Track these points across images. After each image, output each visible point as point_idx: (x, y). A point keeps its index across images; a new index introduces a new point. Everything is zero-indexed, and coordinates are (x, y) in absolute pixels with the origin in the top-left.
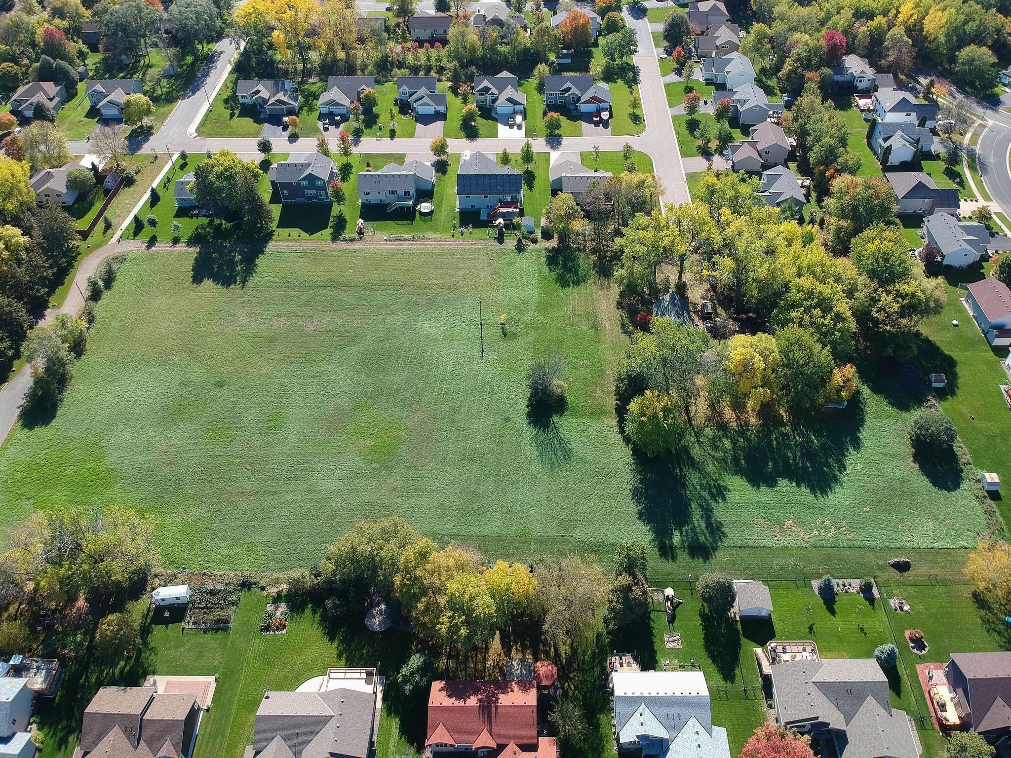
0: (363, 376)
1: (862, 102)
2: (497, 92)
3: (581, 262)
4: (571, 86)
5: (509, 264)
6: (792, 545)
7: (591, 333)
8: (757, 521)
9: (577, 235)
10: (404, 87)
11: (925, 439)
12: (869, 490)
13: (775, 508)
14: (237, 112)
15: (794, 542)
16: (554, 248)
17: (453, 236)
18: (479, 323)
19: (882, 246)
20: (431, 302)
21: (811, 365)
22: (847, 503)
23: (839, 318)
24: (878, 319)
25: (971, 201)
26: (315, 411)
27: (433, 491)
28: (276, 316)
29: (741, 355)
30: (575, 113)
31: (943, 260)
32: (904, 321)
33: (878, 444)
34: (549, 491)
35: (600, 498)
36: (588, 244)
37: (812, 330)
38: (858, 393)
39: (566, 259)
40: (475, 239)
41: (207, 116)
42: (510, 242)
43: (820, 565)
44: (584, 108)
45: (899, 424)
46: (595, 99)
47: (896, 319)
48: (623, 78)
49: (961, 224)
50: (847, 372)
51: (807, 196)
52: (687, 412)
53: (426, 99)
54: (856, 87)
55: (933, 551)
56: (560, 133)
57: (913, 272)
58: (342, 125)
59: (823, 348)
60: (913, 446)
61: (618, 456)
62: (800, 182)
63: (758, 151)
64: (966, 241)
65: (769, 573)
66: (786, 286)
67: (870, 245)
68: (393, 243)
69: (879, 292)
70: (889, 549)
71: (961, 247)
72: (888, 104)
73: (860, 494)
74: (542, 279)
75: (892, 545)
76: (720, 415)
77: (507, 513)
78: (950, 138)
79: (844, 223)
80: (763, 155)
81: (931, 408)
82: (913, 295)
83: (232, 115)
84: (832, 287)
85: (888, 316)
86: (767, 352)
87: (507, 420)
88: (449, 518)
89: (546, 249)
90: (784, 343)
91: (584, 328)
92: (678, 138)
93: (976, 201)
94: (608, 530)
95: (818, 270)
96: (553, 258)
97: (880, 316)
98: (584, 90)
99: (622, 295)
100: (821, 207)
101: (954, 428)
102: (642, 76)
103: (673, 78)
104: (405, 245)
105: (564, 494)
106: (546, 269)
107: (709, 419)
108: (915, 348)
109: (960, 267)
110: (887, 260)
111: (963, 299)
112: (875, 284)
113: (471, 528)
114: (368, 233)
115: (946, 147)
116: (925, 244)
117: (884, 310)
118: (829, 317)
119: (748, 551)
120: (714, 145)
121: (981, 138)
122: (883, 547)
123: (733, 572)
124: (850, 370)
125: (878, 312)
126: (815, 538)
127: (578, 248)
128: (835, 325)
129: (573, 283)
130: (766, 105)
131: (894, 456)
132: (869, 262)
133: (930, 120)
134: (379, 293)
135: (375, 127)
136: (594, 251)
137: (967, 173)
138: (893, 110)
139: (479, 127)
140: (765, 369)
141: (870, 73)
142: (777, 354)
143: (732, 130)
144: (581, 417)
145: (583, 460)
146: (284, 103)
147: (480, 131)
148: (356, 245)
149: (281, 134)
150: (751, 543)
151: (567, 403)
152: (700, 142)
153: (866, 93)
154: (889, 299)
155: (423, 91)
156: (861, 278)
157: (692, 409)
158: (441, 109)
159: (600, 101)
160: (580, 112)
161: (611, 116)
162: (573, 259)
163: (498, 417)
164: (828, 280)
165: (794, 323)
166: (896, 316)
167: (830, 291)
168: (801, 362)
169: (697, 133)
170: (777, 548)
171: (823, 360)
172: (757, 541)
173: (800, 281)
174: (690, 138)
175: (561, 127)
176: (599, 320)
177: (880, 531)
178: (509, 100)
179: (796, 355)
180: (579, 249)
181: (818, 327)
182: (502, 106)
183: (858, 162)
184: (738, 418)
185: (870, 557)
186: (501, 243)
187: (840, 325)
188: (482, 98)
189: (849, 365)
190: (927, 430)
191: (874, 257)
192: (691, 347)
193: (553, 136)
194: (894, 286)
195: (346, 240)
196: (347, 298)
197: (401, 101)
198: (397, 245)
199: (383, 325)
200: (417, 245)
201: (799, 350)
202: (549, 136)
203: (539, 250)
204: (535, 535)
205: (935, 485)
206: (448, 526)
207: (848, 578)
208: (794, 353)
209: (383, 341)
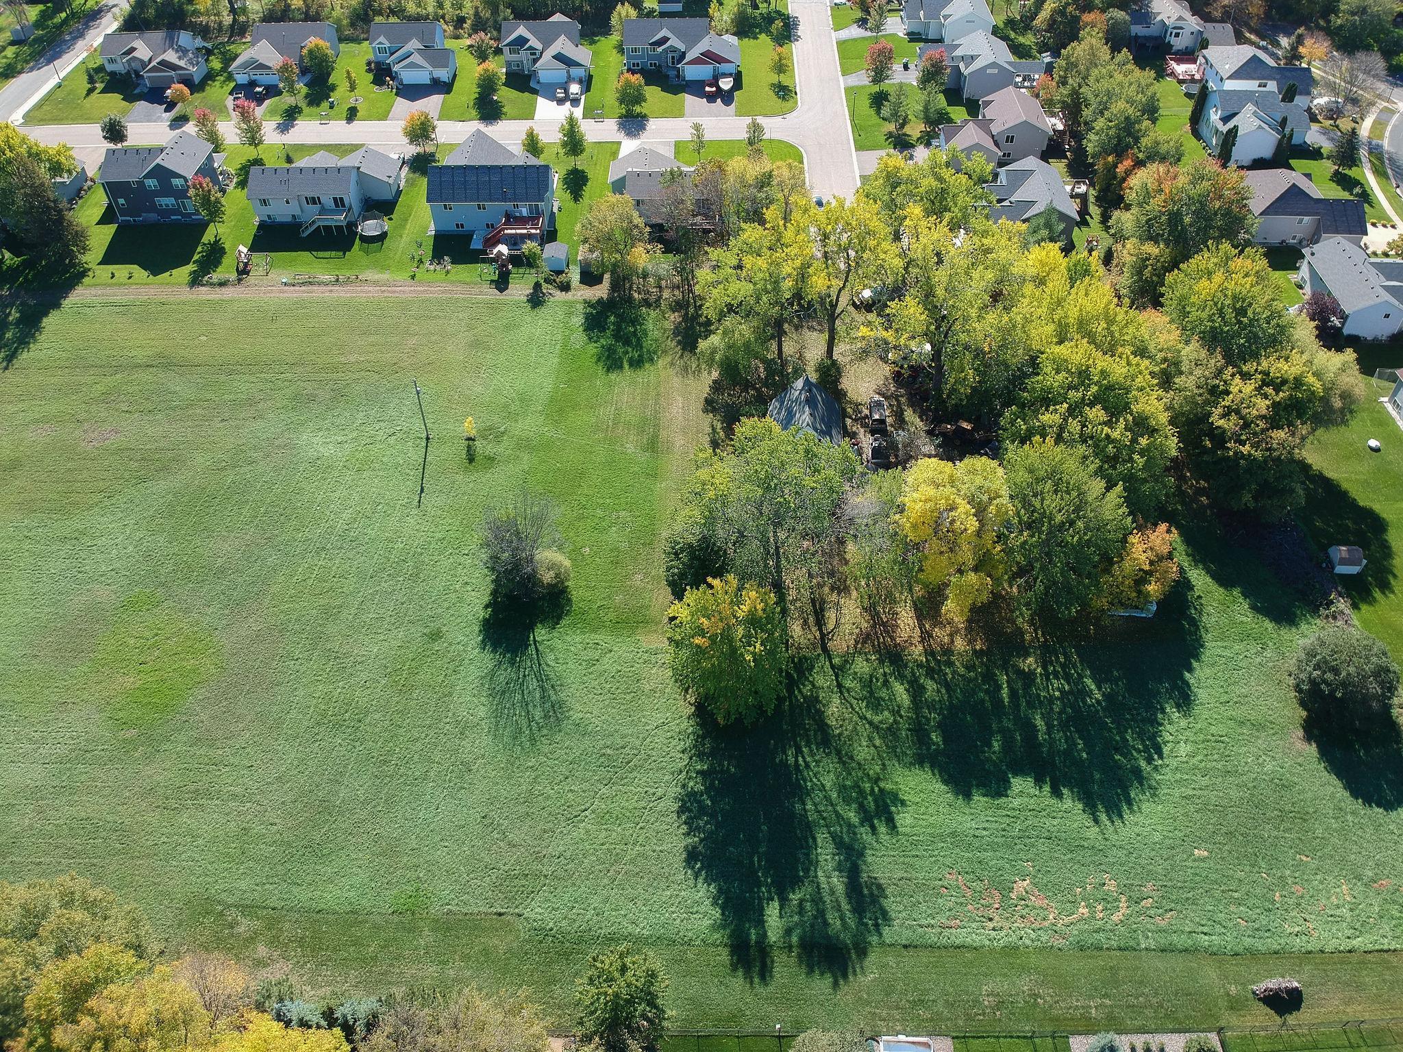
0: (161, 540)
1: (1181, 69)
2: (539, 46)
3: (650, 325)
4: (669, 35)
5: (508, 327)
6: (1028, 942)
7: (644, 457)
8: (950, 879)
9: (645, 276)
10: (382, 39)
11: (1332, 692)
12: (1204, 808)
13: (993, 847)
14: (100, 86)
15: (1033, 935)
16: (600, 301)
17: (413, 277)
18: (424, 435)
19: (1231, 285)
20: (339, 396)
21: (1080, 524)
22: (1157, 837)
23: (1141, 425)
24: (1224, 431)
25: (1384, 226)
26: (47, 610)
27: (234, 796)
28: (37, 421)
29: (926, 501)
30: (675, 82)
31: (1343, 324)
32: (1280, 435)
33: (1224, 698)
34: (491, 801)
35: (603, 818)
36: (666, 294)
37: (1082, 449)
38: (1182, 586)
39: (621, 318)
40: (452, 283)
41: (51, 93)
42: (520, 288)
43: (1091, 997)
44: (692, 72)
45: (1268, 654)
46: (710, 57)
47: (1263, 431)
48: (768, 33)
49: (1373, 260)
50: (1158, 542)
51: (1083, 212)
52: (820, 622)
53: (416, 58)
54: (1170, 46)
55: (1354, 958)
56: (644, 111)
57: (1296, 337)
58: (267, 102)
59: (1108, 489)
60: (1303, 704)
61: (659, 718)
62: (1068, 188)
63: (993, 136)
64: (1386, 288)
65: (969, 1018)
66: (1034, 362)
67: (1204, 283)
68: (297, 288)
69: (1227, 375)
70: (1253, 954)
71: (1378, 300)
72: (1227, 67)
73: (1186, 815)
74: (569, 356)
75: (1259, 945)
76: (889, 628)
77: (383, 854)
78: (1337, 127)
79: (1151, 249)
80: (1002, 142)
81: (1335, 618)
82: (1298, 382)
83: (90, 91)
84: (1129, 364)
85: (1246, 425)
86: (985, 498)
87: (435, 636)
88: (251, 864)
89: (585, 302)
90: (1022, 476)
91: (630, 448)
92: (852, 120)
93: (1393, 227)
94: (606, 900)
95: (1100, 328)
96: (596, 319)
97: (1229, 425)
98: (693, 41)
99: (717, 387)
100: (1107, 228)
101: (1395, 667)
102: (801, 30)
103: (855, 32)
104: (318, 293)
105: (522, 809)
106: (579, 337)
107: (865, 638)
108: (1301, 492)
109: (1375, 339)
110: (1241, 312)
111: (1386, 399)
112: (1218, 360)
113: (295, 890)
114: (256, 272)
115: (1332, 139)
116: (1306, 297)
117: (1237, 412)
118: (1122, 424)
119: (924, 957)
120: (915, 129)
121: (1389, 128)
122: (1240, 949)
123: (884, 1014)
124: (1163, 537)
125: (1223, 416)
126: (1080, 926)
127: (646, 300)
128: (1134, 441)
129: (631, 365)
130: (1010, 63)
131: (1259, 727)
132: (1204, 315)
133: (1301, 94)
134: (246, 377)
135: (325, 105)
136: (678, 306)
137: (1371, 180)
138: (1236, 75)
139: (505, 102)
140: (979, 533)
141: (1193, 23)
142: (1005, 500)
143: (949, 109)
144: (594, 630)
145: (582, 730)
146: (174, 67)
147: (504, 110)
148: (228, 292)
149: (160, 117)
150: (932, 936)
151: (569, 600)
152: (892, 127)
153: (1188, 55)
154: (1249, 388)
155: (414, 44)
156: (1188, 349)
157: (831, 616)
158: (443, 74)
159: (719, 59)
160: (684, 80)
161: (738, 85)
162: (635, 321)
163: (417, 631)
164: (1120, 349)
165: (1044, 436)
166: (1262, 425)
167: (1124, 370)
168: (1059, 518)
169: (886, 111)
170: (992, 950)
171: (1108, 515)
172: (946, 932)
173: (1062, 350)
174: (875, 119)
175: (645, 101)
176: (663, 434)
177: (1232, 908)
178: (559, 57)
179: (1046, 503)
180: (648, 304)
181: (1098, 445)
182: (547, 69)
183: (1177, 149)
184: (926, 636)
185: (1210, 975)
186: (501, 290)
187: (1144, 441)
188: (514, 57)
189: (1163, 527)
190: (1336, 671)
191: (1216, 304)
192: (809, 482)
193: (633, 117)
194: (1259, 364)
195: (211, 284)
196: (180, 387)
197: (378, 64)
198: (304, 292)
199: (232, 440)
200: (340, 293)
201: (1056, 492)
202: (625, 117)
203: (570, 304)
204: (435, 909)
205: (1355, 794)
206: (243, 885)
207: (1156, 1031)
208: (1043, 500)
209: (224, 469)
